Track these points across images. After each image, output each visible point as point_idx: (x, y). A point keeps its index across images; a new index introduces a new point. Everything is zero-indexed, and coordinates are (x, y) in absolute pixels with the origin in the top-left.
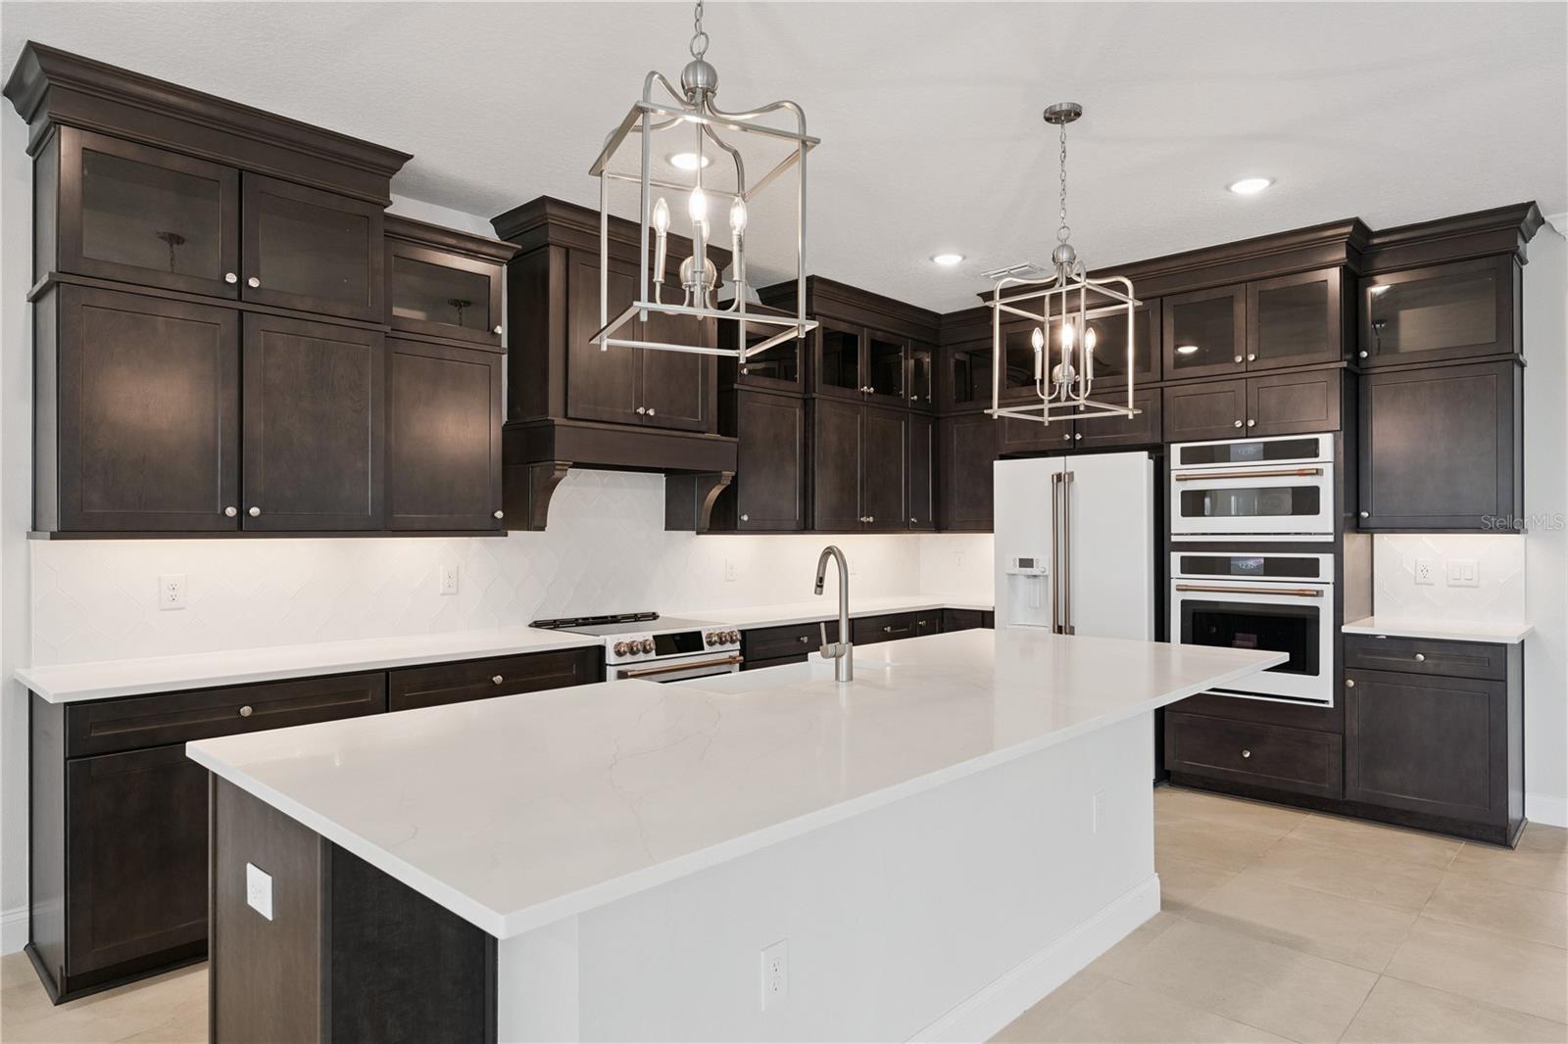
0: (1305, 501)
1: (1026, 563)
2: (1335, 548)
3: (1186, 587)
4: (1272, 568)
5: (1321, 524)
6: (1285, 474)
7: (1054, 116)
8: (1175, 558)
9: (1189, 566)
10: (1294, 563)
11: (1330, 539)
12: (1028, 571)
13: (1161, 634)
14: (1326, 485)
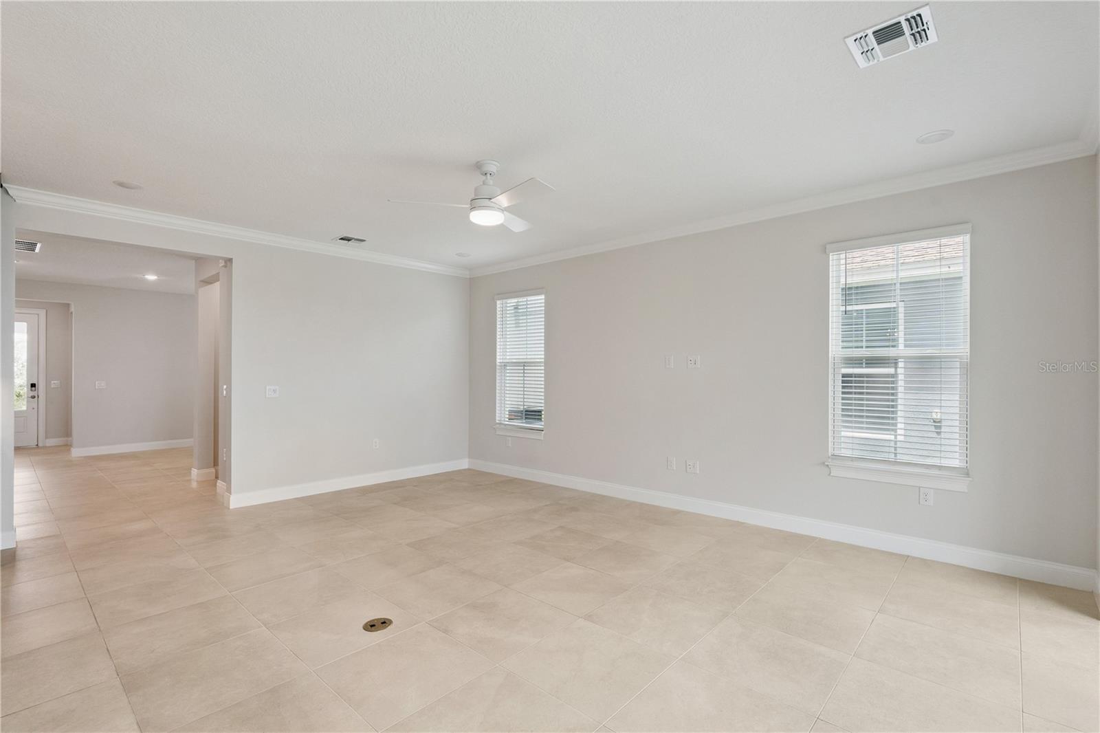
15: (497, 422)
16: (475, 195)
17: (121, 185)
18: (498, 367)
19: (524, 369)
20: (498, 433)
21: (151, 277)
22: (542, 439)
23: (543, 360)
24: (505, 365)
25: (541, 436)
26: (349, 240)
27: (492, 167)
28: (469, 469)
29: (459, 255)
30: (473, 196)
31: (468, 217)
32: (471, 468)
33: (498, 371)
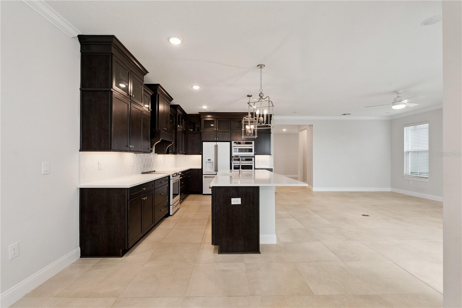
0: (250, 150)
1: (209, 160)
2: (254, 157)
3: (235, 163)
4: (247, 160)
5: (252, 154)
6: (248, 146)
7: (248, 96)
8: (233, 159)
9: (235, 160)
10: (249, 159)
11: (254, 156)
12: (210, 161)
13: (231, 168)
14: (253, 148)
15: (405, 174)
16: (394, 101)
17: (294, 112)
18: (405, 153)
19: (418, 154)
20: (405, 178)
21: (284, 130)
22: (428, 181)
23: (428, 150)
24: (408, 152)
25: (428, 180)
26: (345, 114)
27: (401, 91)
28: (391, 192)
29: (386, 113)
30: (393, 102)
31: (392, 107)
32: (392, 191)
33: (405, 155)
